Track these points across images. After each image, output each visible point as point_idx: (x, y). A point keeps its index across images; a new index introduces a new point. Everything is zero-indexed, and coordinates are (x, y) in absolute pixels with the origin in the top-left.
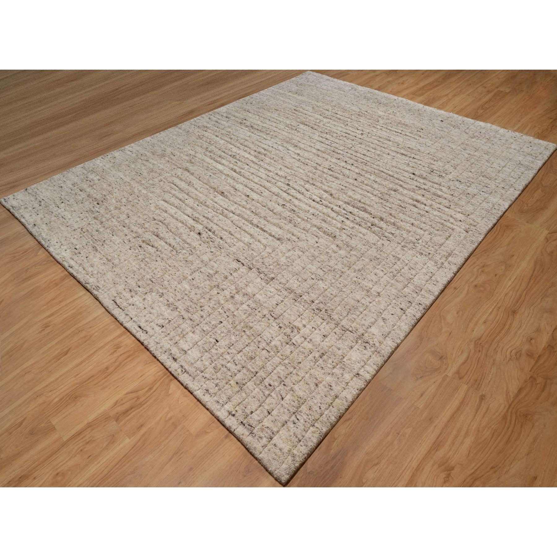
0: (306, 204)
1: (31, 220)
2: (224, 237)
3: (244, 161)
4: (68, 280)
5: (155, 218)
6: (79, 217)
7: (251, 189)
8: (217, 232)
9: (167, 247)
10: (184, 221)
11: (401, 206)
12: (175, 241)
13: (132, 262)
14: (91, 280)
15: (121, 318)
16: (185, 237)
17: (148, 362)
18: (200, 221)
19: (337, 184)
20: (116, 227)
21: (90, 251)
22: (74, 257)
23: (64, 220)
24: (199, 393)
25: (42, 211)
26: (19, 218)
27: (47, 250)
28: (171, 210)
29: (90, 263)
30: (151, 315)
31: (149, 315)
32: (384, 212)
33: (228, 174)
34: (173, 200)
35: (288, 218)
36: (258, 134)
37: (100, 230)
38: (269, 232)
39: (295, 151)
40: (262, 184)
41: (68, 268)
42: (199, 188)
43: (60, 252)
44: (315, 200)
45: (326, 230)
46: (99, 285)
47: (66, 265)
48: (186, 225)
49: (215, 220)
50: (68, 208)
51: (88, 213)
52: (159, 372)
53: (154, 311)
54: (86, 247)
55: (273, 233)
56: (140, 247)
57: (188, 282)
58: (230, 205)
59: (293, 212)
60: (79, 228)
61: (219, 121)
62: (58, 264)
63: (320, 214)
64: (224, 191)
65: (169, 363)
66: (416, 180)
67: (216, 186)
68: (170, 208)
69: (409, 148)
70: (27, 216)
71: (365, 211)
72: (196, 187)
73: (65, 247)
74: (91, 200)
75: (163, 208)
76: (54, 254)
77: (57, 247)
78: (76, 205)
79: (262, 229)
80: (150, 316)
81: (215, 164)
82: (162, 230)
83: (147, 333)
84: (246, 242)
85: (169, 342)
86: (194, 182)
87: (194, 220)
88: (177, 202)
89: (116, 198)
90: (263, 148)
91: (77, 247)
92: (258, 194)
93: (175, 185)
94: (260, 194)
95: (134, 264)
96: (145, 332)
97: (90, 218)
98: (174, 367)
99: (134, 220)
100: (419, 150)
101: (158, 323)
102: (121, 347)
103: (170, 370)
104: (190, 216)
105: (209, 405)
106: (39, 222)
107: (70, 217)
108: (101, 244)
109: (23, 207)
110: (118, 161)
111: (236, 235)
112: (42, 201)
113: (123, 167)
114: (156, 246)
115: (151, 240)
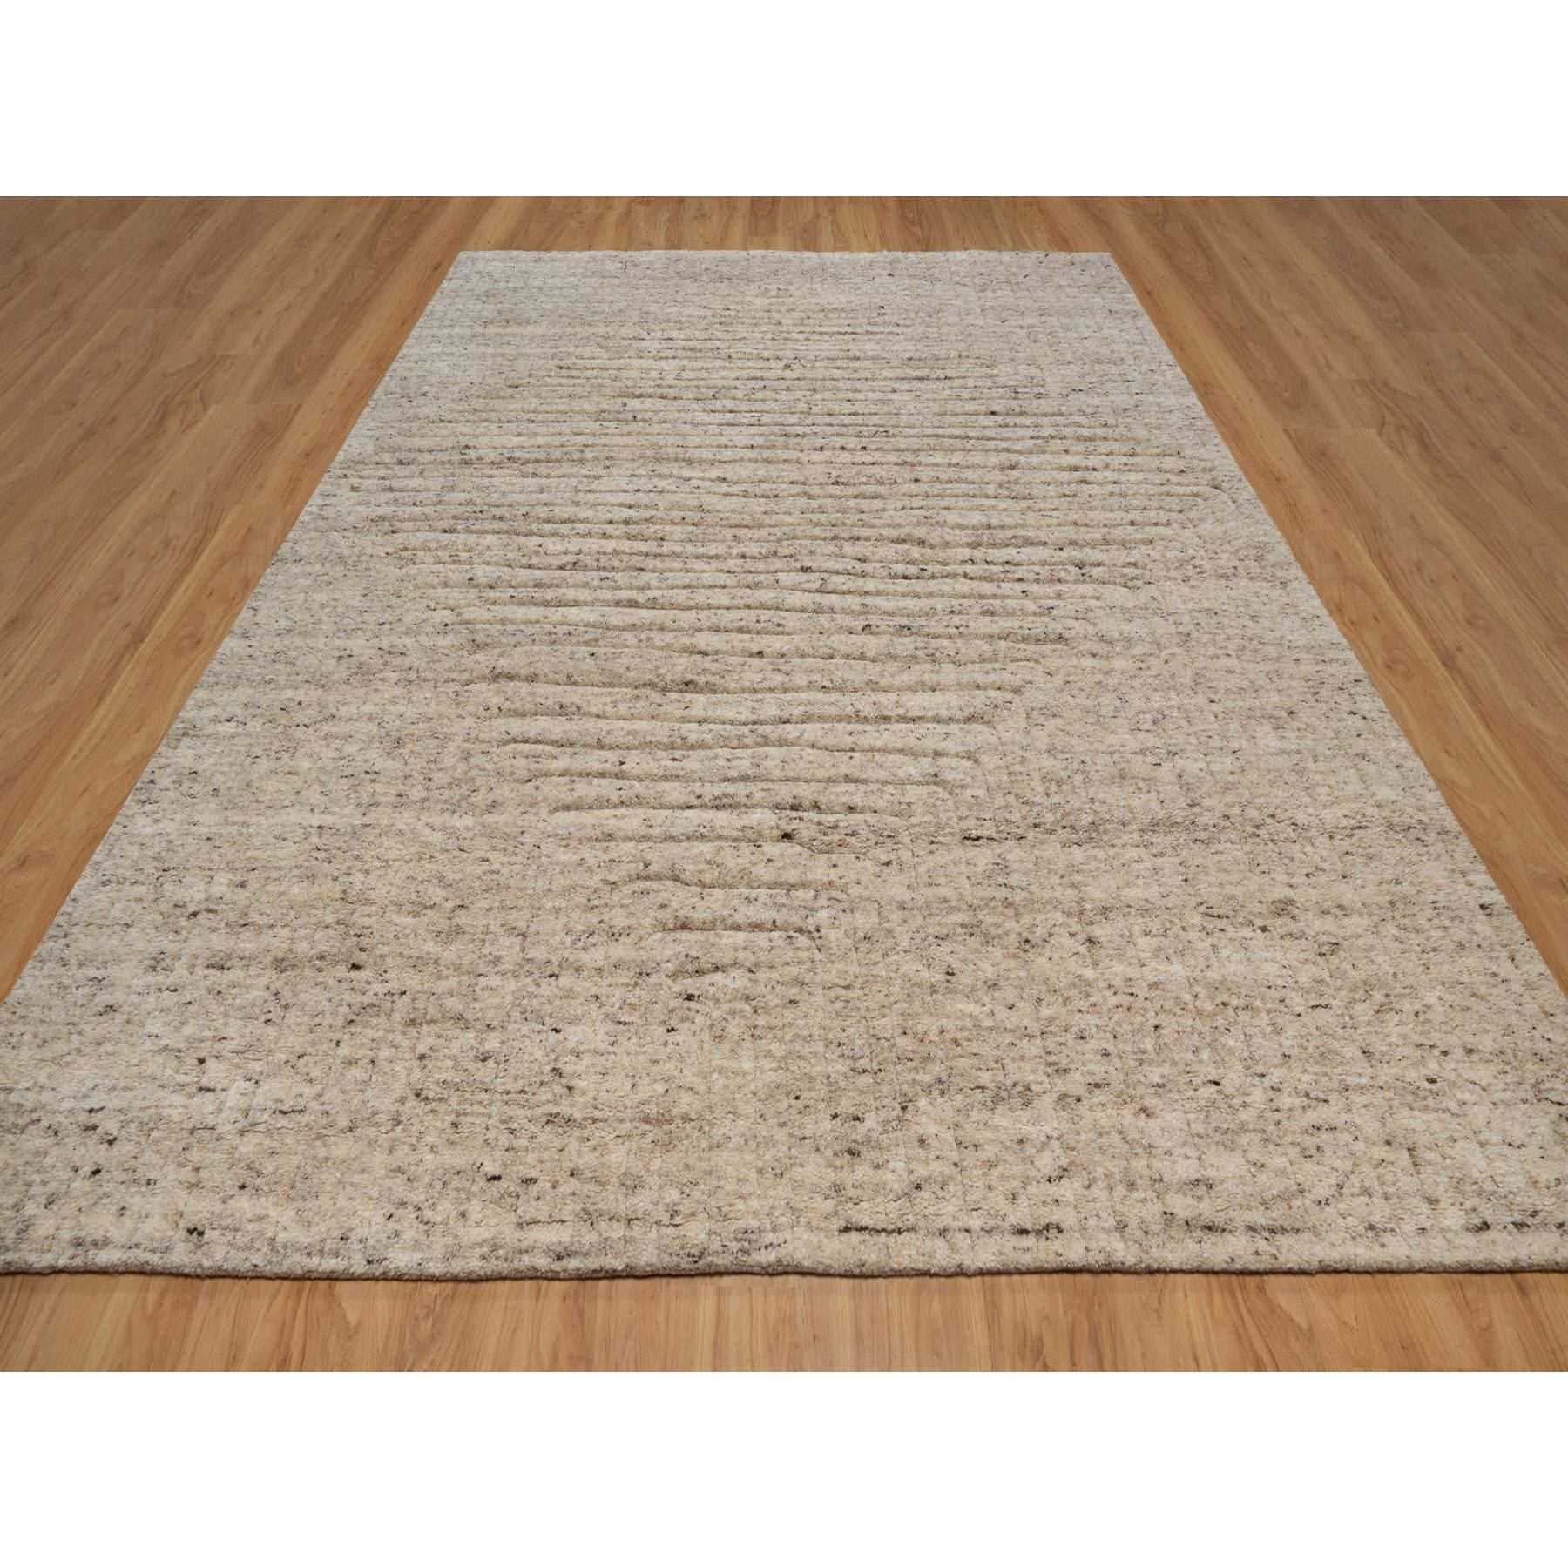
0: (903, 595)
1: (156, 1227)
2: (857, 800)
3: (622, 565)
4: (601, 1304)
5: (613, 878)
6: (350, 1062)
7: (740, 630)
8: (823, 800)
9: (762, 939)
10: (701, 830)
11: (1065, 495)
12: (759, 904)
13: (734, 1065)
14: (696, 1233)
15: (941, 1255)
16: (765, 873)
17: (1156, 1304)
18: (744, 800)
19: (895, 510)
20: (533, 996)
21: (558, 1143)
22: (529, 1209)
23: (304, 1119)
24: (1364, 1253)
25: (149, 1156)
26: (78, 1262)
27: (385, 1277)
28: (622, 824)
29: (614, 1180)
30: (1000, 1168)
31: (995, 1173)
32: (1059, 525)
33: (631, 622)
34: (583, 790)
35: (919, 653)
36: (558, 472)
37: (488, 1047)
38: (930, 714)
39: (707, 475)
40: (749, 601)
41: (557, 1266)
42: (609, 710)
43: (450, 1240)
44: (908, 573)
45: (1027, 632)
46: (741, 1224)
47: (542, 1262)
48: (720, 837)
49: (772, 767)
50: (257, 1066)
51: (367, 1025)
52: (1210, 1303)
53: (989, 1152)
54: (523, 1142)
55: (944, 713)
56: (690, 998)
57: (949, 991)
58: (756, 705)
59: (906, 632)
60: (403, 1100)
61: (396, 484)
62: (484, 1286)
63: (966, 602)
64: (689, 677)
65: (1217, 1252)
66: (1015, 425)
67: (648, 677)
68: (612, 821)
69: (910, 359)
70: (100, 1223)
71: (1028, 542)
72: (594, 710)
73: (447, 1207)
74: (307, 971)
75: (591, 832)
76: (435, 1268)
77: (409, 1234)
78: (271, 1031)
79: (903, 719)
80: (1002, 1176)
81: (557, 614)
82: (682, 900)
83: (1060, 1231)
84: (917, 777)
85: (1135, 1195)
86: (576, 700)
87: (717, 807)
88: (606, 788)
89: (400, 906)
90: (621, 505)
91: (491, 1168)
92: (773, 633)
93: (526, 741)
94: (779, 629)
95: (747, 1065)
96: (1053, 1231)
97: (399, 1038)
98: (1235, 1249)
99: (554, 933)
100: (936, 357)
101: (1047, 1171)
102: (1040, 1340)
103: (1238, 1266)
104: (696, 802)
105: (1419, 1257)
106: (199, 1208)
107: (309, 1091)
108: (558, 1089)
109: (30, 1209)
110: (222, 778)
111: (871, 774)
112: (95, 1119)
113: (271, 786)
114: (727, 960)
115: (694, 953)
